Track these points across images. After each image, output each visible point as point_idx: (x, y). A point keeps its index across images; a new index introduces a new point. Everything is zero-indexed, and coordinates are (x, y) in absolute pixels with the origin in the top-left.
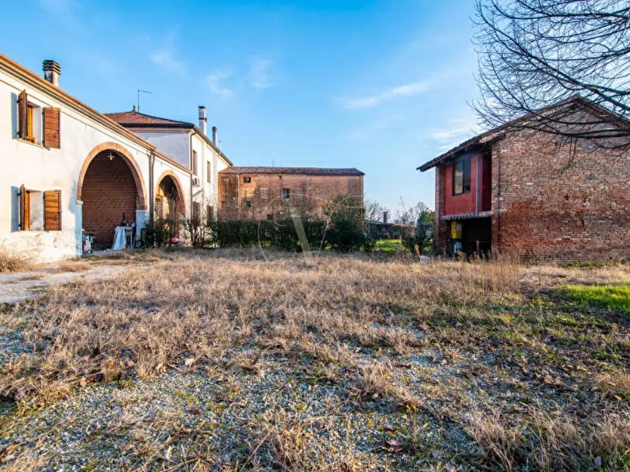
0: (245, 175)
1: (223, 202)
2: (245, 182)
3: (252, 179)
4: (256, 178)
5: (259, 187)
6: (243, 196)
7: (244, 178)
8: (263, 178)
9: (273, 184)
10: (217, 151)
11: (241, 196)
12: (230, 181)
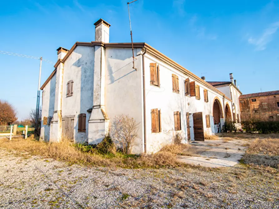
0: (252, 98)
1: (241, 111)
2: (253, 101)
3: (257, 99)
4: (259, 99)
5: (262, 103)
6: (253, 108)
7: (252, 100)
8: (263, 98)
9: (270, 101)
10: (238, 90)
11: (252, 108)
12: (244, 102)
